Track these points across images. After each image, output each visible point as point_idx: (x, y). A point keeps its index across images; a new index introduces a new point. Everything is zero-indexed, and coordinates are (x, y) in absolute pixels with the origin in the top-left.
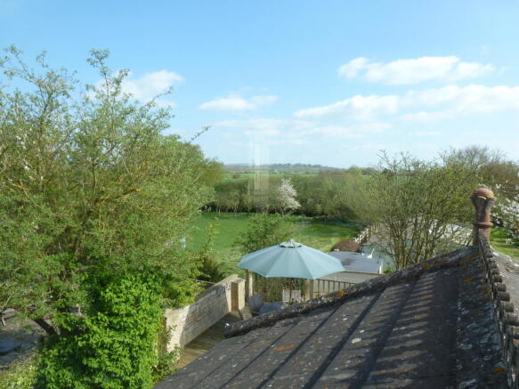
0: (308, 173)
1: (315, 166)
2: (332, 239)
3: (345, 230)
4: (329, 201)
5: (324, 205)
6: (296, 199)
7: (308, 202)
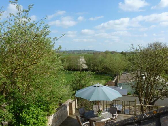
0: (88, 54)
1: (91, 51)
2: (102, 81)
3: (107, 77)
4: (99, 65)
5: (98, 66)
6: (86, 64)
7: (91, 66)
